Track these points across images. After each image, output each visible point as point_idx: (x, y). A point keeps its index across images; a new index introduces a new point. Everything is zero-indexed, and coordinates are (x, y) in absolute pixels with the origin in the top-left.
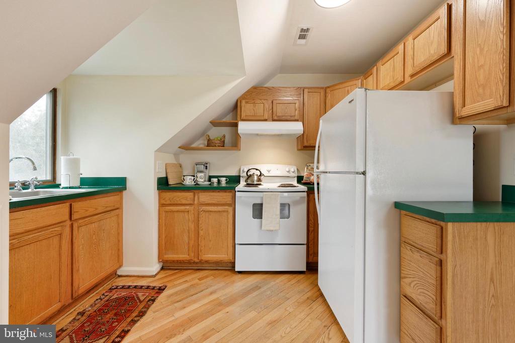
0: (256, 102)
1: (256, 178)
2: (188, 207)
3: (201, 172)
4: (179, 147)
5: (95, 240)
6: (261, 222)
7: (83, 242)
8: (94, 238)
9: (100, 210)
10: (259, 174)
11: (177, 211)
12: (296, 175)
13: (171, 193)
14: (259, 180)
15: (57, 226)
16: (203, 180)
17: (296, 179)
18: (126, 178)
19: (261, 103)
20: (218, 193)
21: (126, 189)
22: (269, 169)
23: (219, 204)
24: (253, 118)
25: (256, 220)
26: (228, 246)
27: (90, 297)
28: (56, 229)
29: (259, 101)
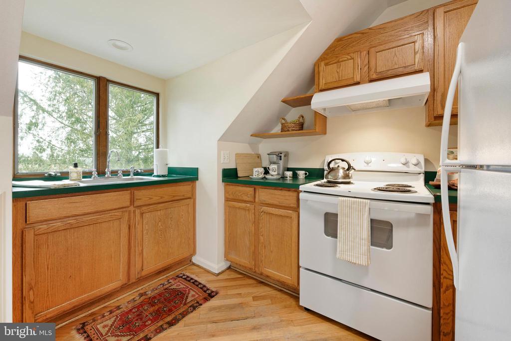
0: (341, 60)
1: (341, 173)
2: (248, 205)
3: (274, 163)
4: (251, 136)
5: (161, 227)
6: (336, 242)
7: (147, 228)
8: (160, 225)
9: (166, 198)
10: (346, 167)
11: (239, 208)
12: (423, 170)
13: (234, 187)
14: (347, 176)
15: (117, 211)
16: (276, 173)
17: (422, 177)
18: (198, 168)
19: (348, 59)
20: (280, 191)
21: (198, 180)
22: (368, 159)
23: (282, 206)
24: (336, 85)
25: (329, 238)
26: (291, 264)
27: (160, 279)
28: (116, 214)
29: (346, 57)
